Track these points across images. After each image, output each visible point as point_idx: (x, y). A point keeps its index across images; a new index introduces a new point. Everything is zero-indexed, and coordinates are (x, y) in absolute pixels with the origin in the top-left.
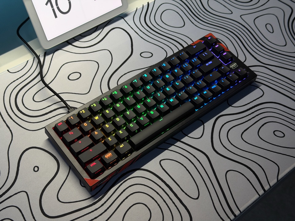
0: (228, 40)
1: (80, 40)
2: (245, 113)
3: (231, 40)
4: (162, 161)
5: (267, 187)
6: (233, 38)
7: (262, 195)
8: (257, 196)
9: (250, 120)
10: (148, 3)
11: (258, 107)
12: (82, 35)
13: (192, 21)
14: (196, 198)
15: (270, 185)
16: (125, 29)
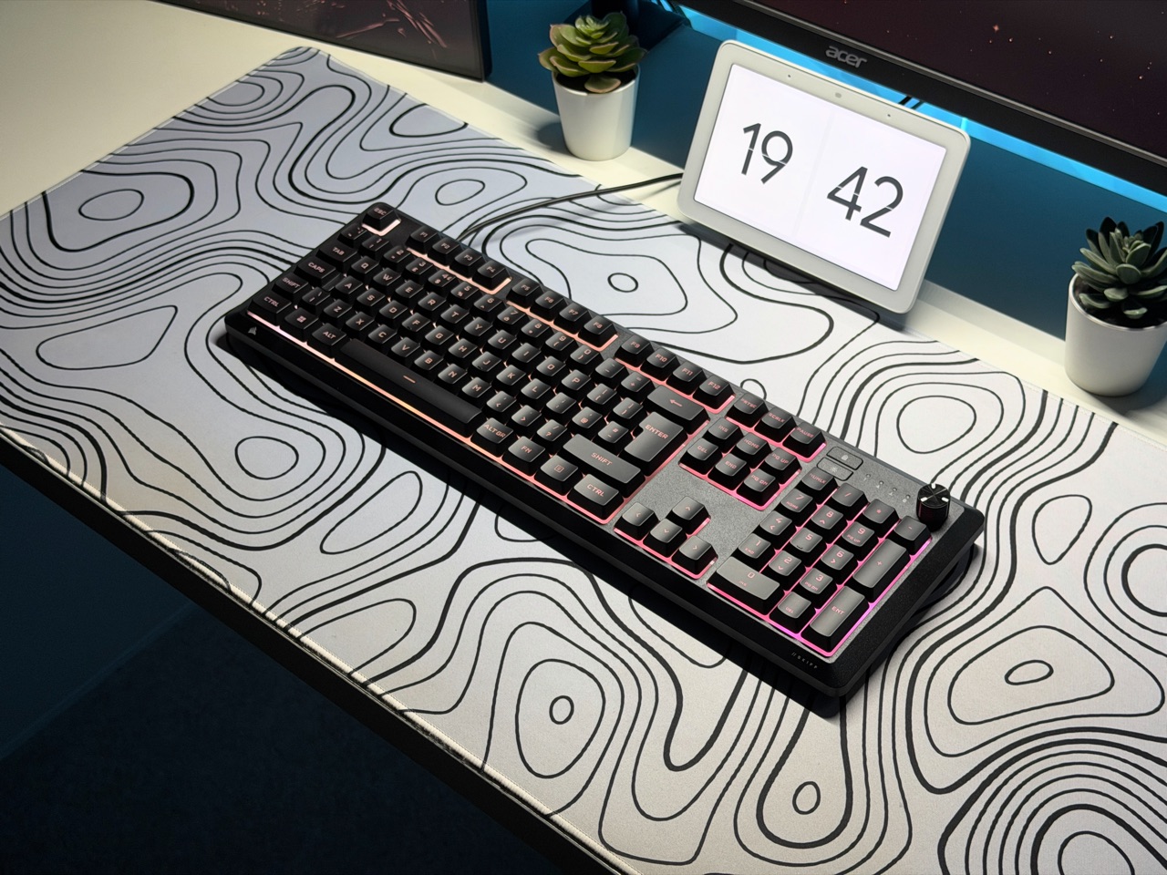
1: (746, 264)
2: (616, 625)
4: (414, 475)
5: (376, 687)
7: (353, 679)
8: (348, 669)
9: (593, 638)
10: (976, 360)
11: (650, 655)
12: (768, 264)
13: (951, 467)
14: (324, 548)
15: (384, 694)
16: (831, 335)
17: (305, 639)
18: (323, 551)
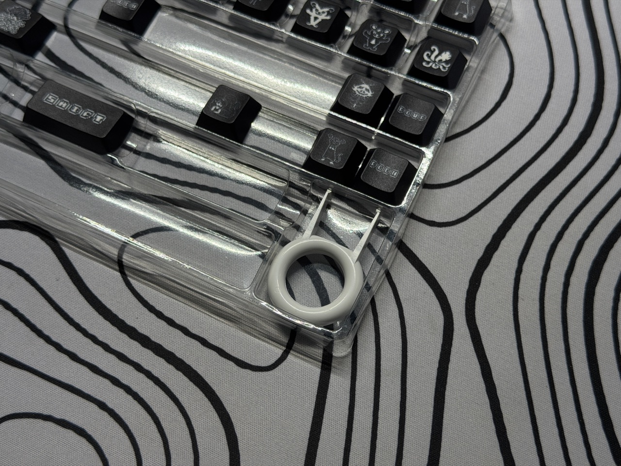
0: (536, 111)
3: (538, 123)
6: (558, 123)
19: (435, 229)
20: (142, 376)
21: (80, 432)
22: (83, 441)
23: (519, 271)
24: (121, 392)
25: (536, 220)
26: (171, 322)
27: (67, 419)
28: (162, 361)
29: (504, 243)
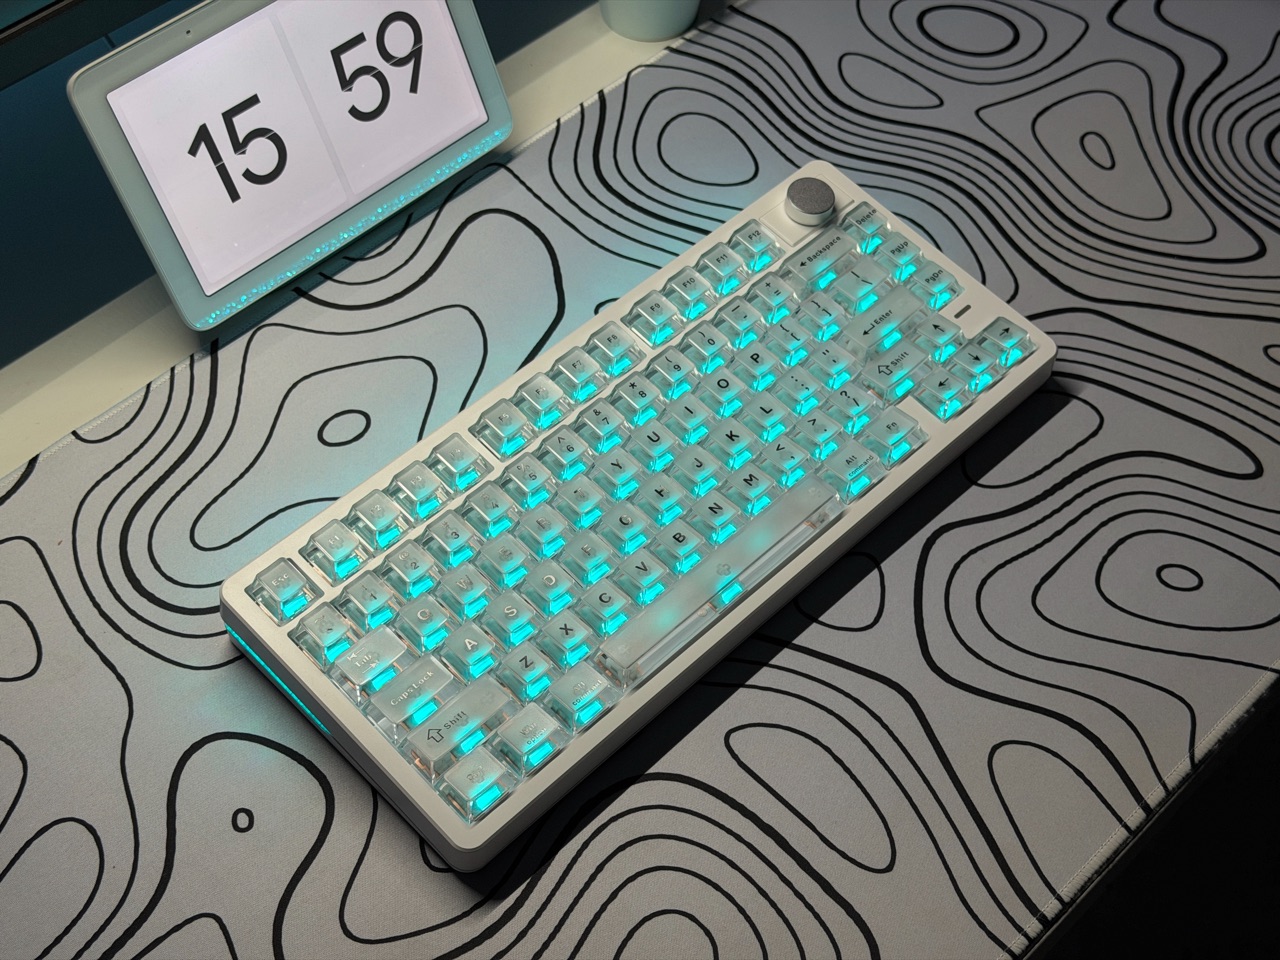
0: (939, 214)
2: (1036, 506)
3: (950, 216)
4: (732, 736)
5: (1154, 795)
6: (955, 207)
7: (1139, 828)
8: (1120, 834)
9: (1059, 533)
11: (1085, 476)
12: (352, 255)
13: (783, 151)
14: (884, 866)
15: (1164, 785)
16: (523, 215)
17: (1066, 891)
18: (889, 868)
19: (1018, 297)
20: (1086, 495)
21: (1122, 541)
22: (1128, 541)
23: (1066, 264)
24: (1096, 510)
25: (1029, 243)
26: (1047, 468)
27: (1109, 547)
28: (1077, 481)
29: (1042, 264)
